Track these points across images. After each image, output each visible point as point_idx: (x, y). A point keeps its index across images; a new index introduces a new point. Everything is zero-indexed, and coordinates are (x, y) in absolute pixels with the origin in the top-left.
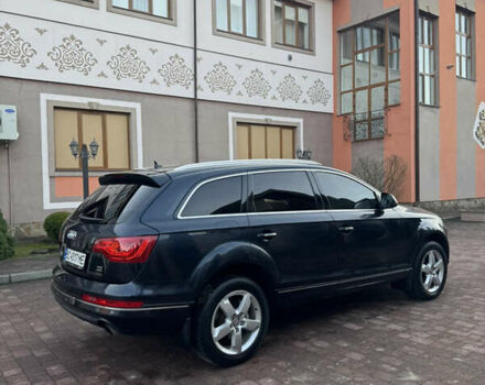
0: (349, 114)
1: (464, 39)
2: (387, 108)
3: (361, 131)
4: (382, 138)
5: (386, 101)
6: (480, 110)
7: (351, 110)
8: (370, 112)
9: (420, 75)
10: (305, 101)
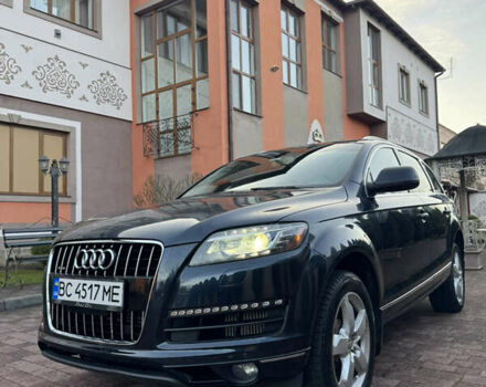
0: (151, 122)
1: (293, 42)
2: (194, 112)
3: (166, 147)
4: (190, 154)
5: (194, 104)
6: (313, 129)
7: (154, 118)
8: (175, 117)
9: (235, 72)
10: (84, 98)
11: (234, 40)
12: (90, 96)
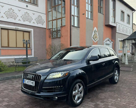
0: (51, 29)
1: (90, 6)
2: (62, 27)
3: (55, 35)
4: (60, 37)
5: (62, 24)
6: (94, 30)
7: (51, 27)
8: (57, 28)
9: (72, 16)
10: (34, 23)
11: (73, 7)
12: (35, 22)
